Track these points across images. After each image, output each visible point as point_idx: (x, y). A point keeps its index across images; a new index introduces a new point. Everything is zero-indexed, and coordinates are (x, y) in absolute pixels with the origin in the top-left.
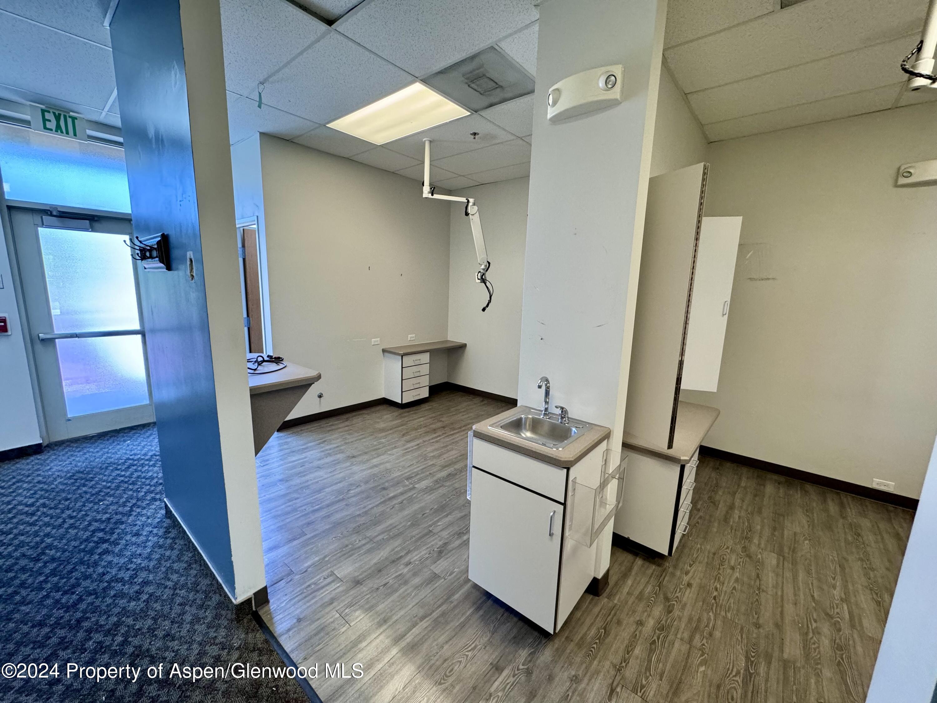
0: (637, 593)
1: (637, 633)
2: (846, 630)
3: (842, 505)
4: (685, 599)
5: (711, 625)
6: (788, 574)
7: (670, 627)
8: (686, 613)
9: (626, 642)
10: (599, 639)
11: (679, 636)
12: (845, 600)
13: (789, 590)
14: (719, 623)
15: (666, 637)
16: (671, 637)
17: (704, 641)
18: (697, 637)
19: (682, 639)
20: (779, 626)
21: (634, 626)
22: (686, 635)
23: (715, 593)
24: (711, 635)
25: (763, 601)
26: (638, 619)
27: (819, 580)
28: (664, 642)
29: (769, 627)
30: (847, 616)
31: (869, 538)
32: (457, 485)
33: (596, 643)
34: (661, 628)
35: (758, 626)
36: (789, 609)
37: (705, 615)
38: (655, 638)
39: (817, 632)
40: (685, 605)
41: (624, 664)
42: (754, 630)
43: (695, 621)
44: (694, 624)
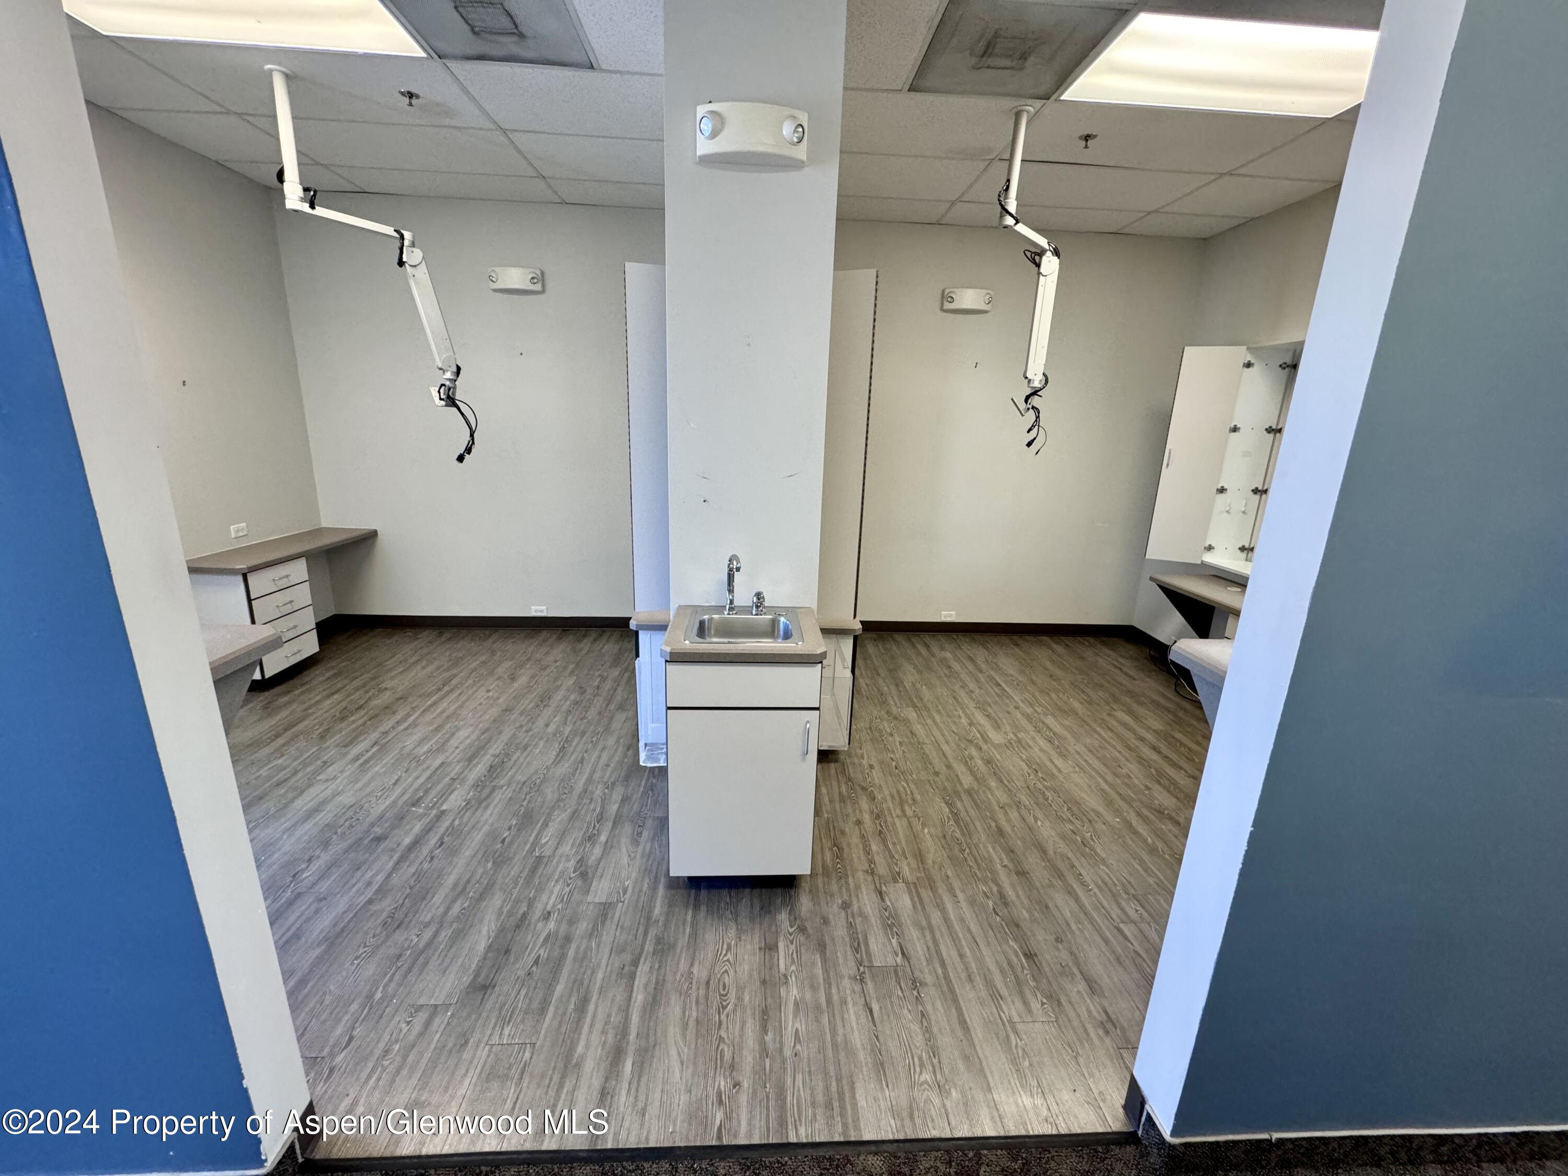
0: (837, 798)
1: (863, 832)
2: (984, 747)
3: (927, 647)
4: (876, 781)
5: (909, 792)
6: (929, 721)
7: (882, 811)
8: (886, 792)
9: (861, 846)
10: (837, 857)
11: (894, 815)
12: (971, 724)
13: (937, 734)
14: (912, 786)
15: (886, 822)
16: (889, 819)
17: (913, 808)
18: (906, 808)
19: (897, 816)
20: (949, 767)
21: (857, 828)
22: (898, 812)
23: (894, 764)
24: (914, 800)
25: (928, 751)
26: (855, 819)
27: (948, 716)
28: (887, 827)
29: (944, 770)
30: (979, 736)
31: (956, 666)
32: (520, 777)
33: (838, 863)
34: (878, 816)
35: (937, 774)
36: (945, 748)
37: (899, 786)
38: (879, 828)
39: (971, 758)
40: (880, 786)
41: (872, 866)
42: (937, 779)
43: (895, 794)
44: (897, 798)
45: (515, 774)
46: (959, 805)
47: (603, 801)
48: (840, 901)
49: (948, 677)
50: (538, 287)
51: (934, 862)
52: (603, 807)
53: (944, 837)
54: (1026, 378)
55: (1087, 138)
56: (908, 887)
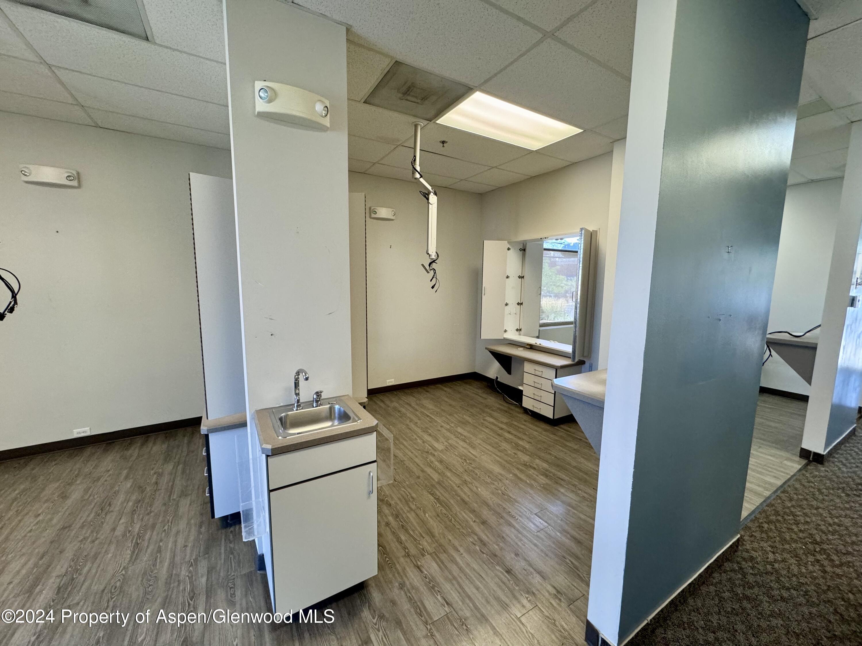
1: (393, 530)
2: (436, 454)
3: (383, 401)
4: (387, 493)
5: (408, 494)
6: (402, 446)
7: (398, 511)
8: (396, 499)
9: (395, 540)
10: (384, 554)
11: (406, 512)
12: (424, 442)
13: (410, 453)
14: (409, 490)
15: (403, 518)
16: (404, 516)
17: (414, 503)
18: (410, 504)
19: (408, 512)
20: (423, 471)
21: (388, 528)
22: (407, 508)
24: (412, 498)
25: (408, 465)
26: (384, 523)
27: (411, 440)
28: (405, 521)
29: (421, 475)
30: (430, 448)
31: (403, 410)
33: (386, 557)
34: (397, 516)
35: (418, 477)
36: (416, 460)
37: (402, 492)
38: (401, 523)
39: (432, 462)
40: (390, 495)
41: (407, 551)
42: (419, 480)
43: (401, 498)
44: (404, 500)
45: (91, 585)
46: (438, 493)
47: (190, 578)
48: (397, 584)
49: (401, 417)
50: (75, 183)
51: (439, 534)
52: (191, 583)
53: (438, 515)
54: (428, 254)
55: (443, 142)
56: (432, 557)
